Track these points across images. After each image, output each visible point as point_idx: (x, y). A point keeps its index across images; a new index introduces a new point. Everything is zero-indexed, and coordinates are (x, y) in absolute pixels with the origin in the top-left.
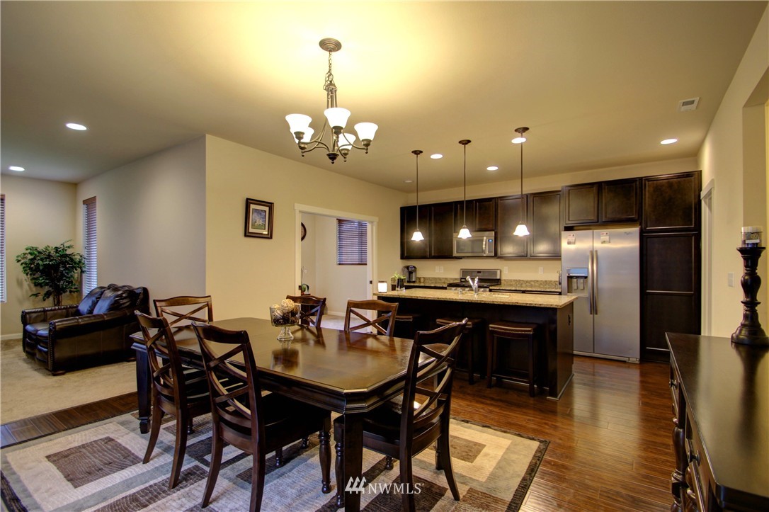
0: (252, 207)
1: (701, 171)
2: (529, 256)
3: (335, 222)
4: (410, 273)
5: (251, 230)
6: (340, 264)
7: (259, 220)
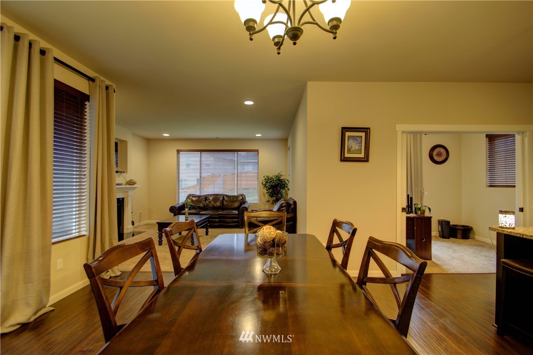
0: (348, 134)
3: (484, 141)
5: (347, 155)
6: (490, 186)
7: (355, 146)
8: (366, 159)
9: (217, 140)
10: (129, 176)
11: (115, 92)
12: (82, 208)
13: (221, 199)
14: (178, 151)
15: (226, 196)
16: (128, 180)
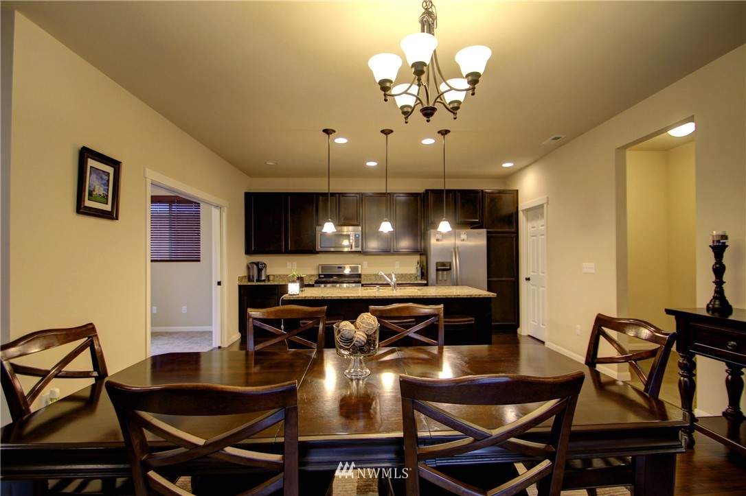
0: (90, 163)
1: (517, 191)
2: (392, 251)
4: (260, 271)
5: (88, 203)
7: (98, 188)
8: (114, 215)
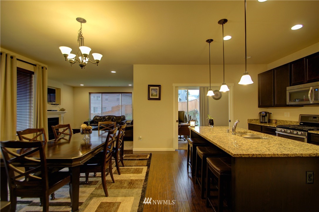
4: (263, 117)
5: (151, 97)
7: (155, 93)
8: (159, 99)
9: (110, 87)
10: (61, 107)
11: (46, 69)
12: (31, 126)
13: (112, 118)
14: (90, 93)
15: (115, 116)
16: (61, 108)
